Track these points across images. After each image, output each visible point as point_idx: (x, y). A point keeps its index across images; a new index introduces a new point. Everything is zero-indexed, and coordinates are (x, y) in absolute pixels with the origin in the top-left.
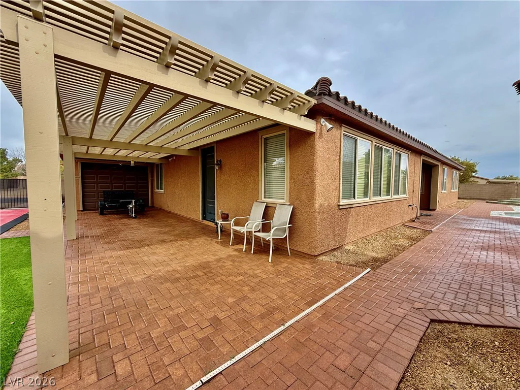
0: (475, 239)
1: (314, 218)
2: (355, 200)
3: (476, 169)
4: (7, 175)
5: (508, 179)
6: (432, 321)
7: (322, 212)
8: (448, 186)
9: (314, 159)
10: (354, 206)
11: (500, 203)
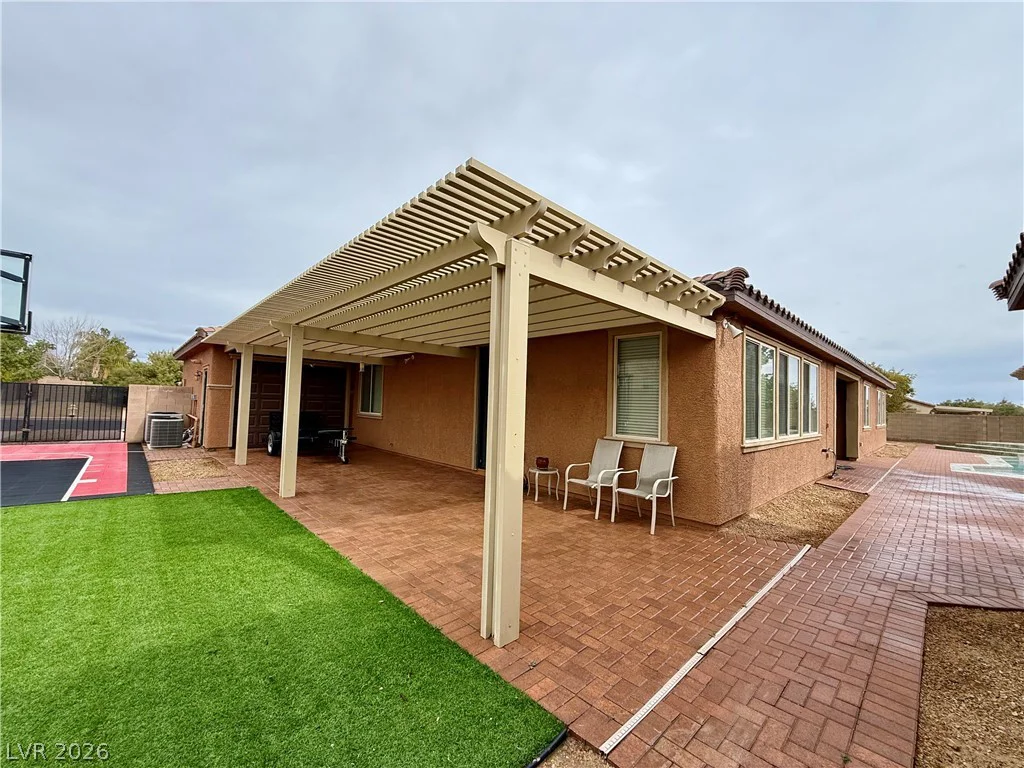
0: (942, 508)
1: (716, 466)
2: (757, 440)
3: (911, 386)
4: (24, 375)
5: (955, 405)
6: (931, 604)
7: (725, 458)
8: (871, 416)
9: (713, 378)
10: (759, 449)
11: (961, 450)
